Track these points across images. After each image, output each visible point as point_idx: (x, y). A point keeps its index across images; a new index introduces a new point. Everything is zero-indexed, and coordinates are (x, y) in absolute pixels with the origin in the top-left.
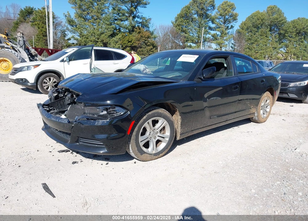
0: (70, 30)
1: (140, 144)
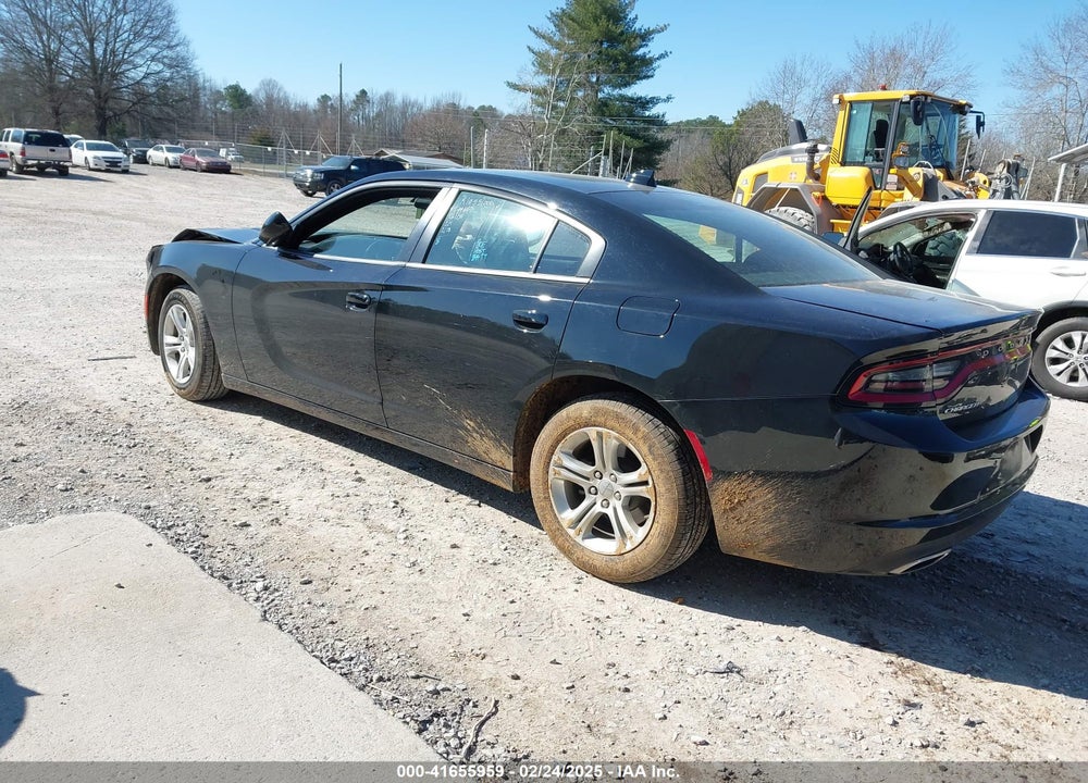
1: (166, 348)
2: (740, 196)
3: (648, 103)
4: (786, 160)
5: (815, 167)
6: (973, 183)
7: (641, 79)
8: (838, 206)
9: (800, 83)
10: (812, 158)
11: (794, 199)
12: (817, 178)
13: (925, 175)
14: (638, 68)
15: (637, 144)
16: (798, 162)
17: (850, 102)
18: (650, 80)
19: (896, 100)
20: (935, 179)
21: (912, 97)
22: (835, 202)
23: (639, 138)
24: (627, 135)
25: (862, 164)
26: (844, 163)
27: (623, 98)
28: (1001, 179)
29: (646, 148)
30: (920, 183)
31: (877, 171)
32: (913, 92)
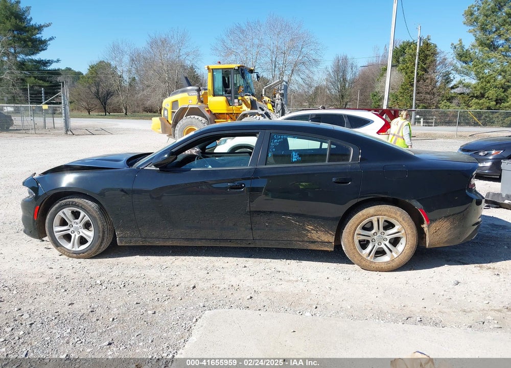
0: (460, 71)
1: (56, 234)
2: (166, 112)
3: (47, 63)
4: (185, 95)
5: (201, 97)
6: (264, 101)
7: (41, 51)
8: (215, 114)
9: (122, 53)
10: (199, 93)
11: (194, 111)
12: (202, 102)
13: (250, 99)
14: (39, 45)
15: (46, 84)
16: (191, 95)
17: (212, 69)
18: (45, 51)
19: (233, 68)
20: (254, 100)
21: (238, 67)
22: (214, 112)
23: (48, 81)
24: (40, 80)
25: (222, 95)
26: (214, 95)
27: (32, 61)
28: (279, 99)
29: (51, 86)
30: (249, 102)
31: (229, 98)
32: (239, 65)
